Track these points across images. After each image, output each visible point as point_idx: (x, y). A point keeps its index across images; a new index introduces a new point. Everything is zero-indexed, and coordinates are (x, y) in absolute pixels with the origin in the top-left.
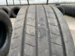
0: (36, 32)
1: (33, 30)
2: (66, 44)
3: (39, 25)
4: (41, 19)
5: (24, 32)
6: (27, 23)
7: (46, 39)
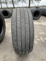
0: (21, 17)
1: (19, 17)
2: (30, 21)
3: (21, 15)
4: (22, 13)
5: (16, 17)
6: (17, 14)
7: (24, 19)
